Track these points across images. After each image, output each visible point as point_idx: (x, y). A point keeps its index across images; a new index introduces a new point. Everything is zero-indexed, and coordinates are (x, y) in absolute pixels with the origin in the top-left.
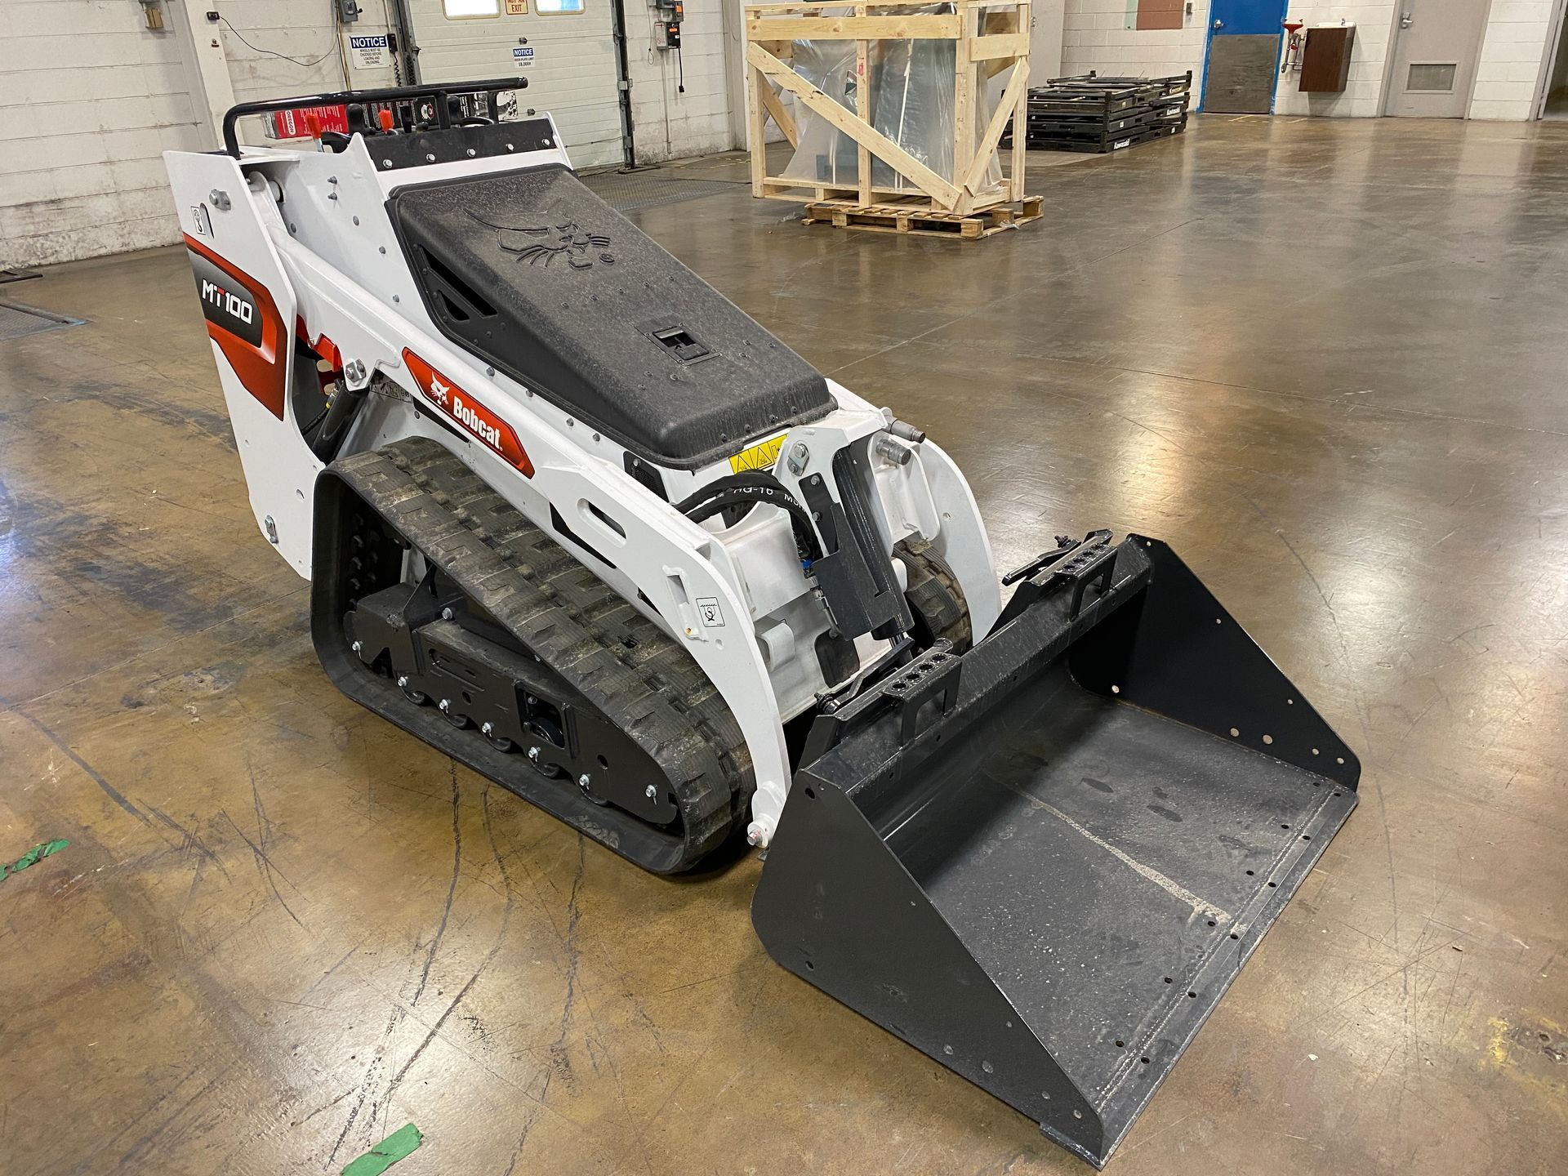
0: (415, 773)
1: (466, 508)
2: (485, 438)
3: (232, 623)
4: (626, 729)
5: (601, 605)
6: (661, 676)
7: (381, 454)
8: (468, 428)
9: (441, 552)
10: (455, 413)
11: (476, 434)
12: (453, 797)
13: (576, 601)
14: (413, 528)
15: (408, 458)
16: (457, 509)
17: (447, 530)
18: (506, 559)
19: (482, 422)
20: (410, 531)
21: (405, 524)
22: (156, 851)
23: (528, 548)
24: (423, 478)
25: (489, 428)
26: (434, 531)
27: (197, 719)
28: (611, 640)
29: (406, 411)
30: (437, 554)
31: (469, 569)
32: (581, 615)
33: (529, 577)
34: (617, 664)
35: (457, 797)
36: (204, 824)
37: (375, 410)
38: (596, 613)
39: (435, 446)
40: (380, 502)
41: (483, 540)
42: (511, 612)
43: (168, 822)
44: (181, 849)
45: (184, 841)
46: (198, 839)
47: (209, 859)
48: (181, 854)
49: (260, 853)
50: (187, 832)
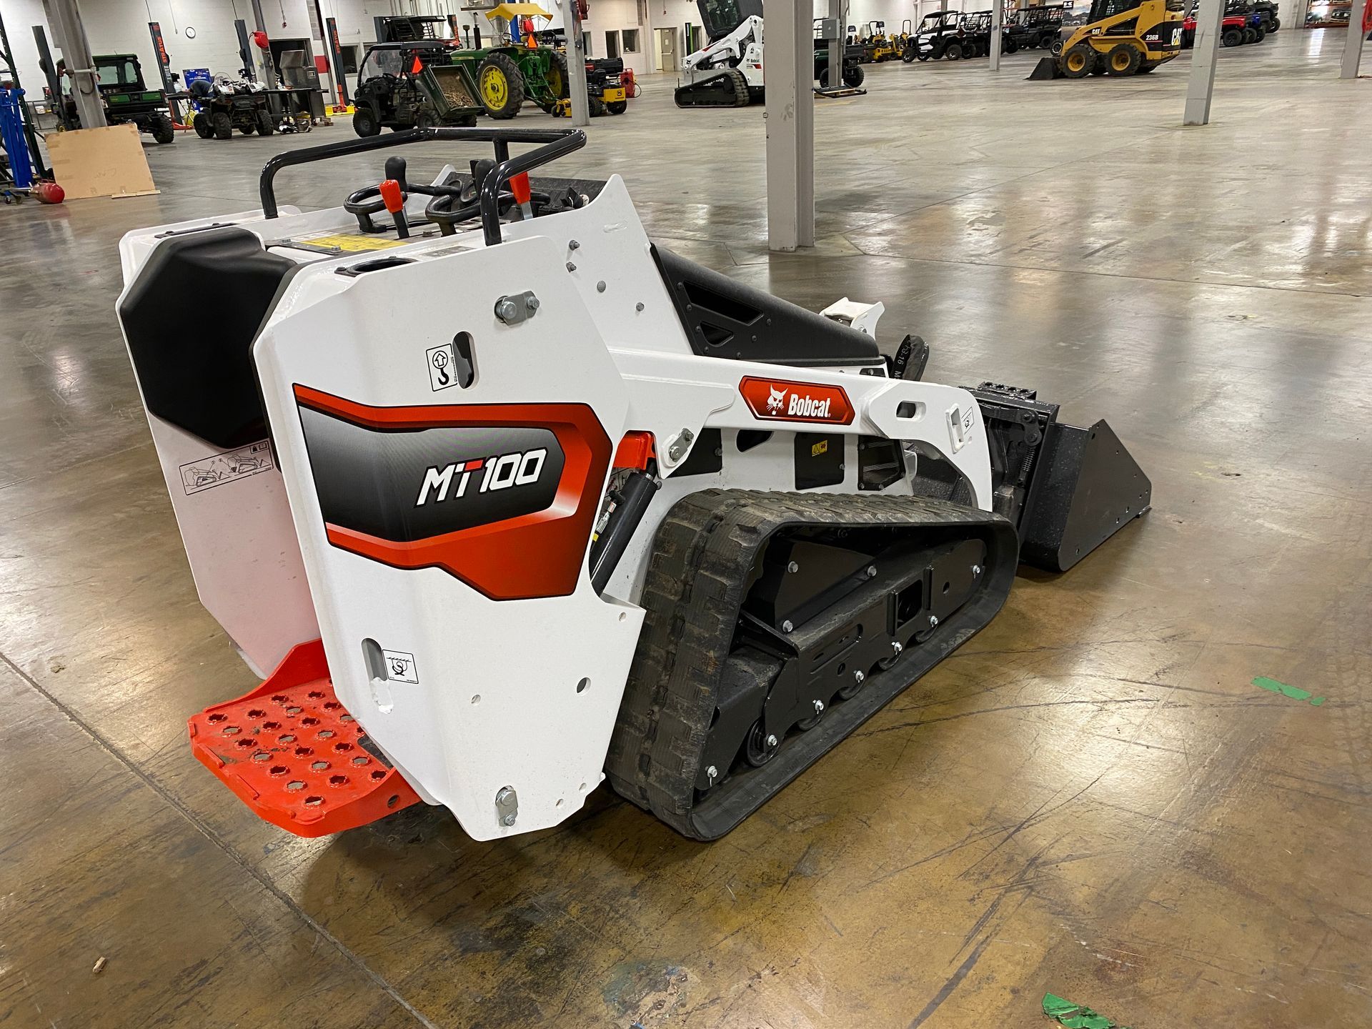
10: (790, 413)
22: (1041, 907)
25: (821, 404)
43: (987, 917)
44: (1029, 887)
45: (1017, 890)
46: (1011, 880)
47: (1040, 860)
48: (1039, 885)
49: (1020, 827)
50: (1000, 894)
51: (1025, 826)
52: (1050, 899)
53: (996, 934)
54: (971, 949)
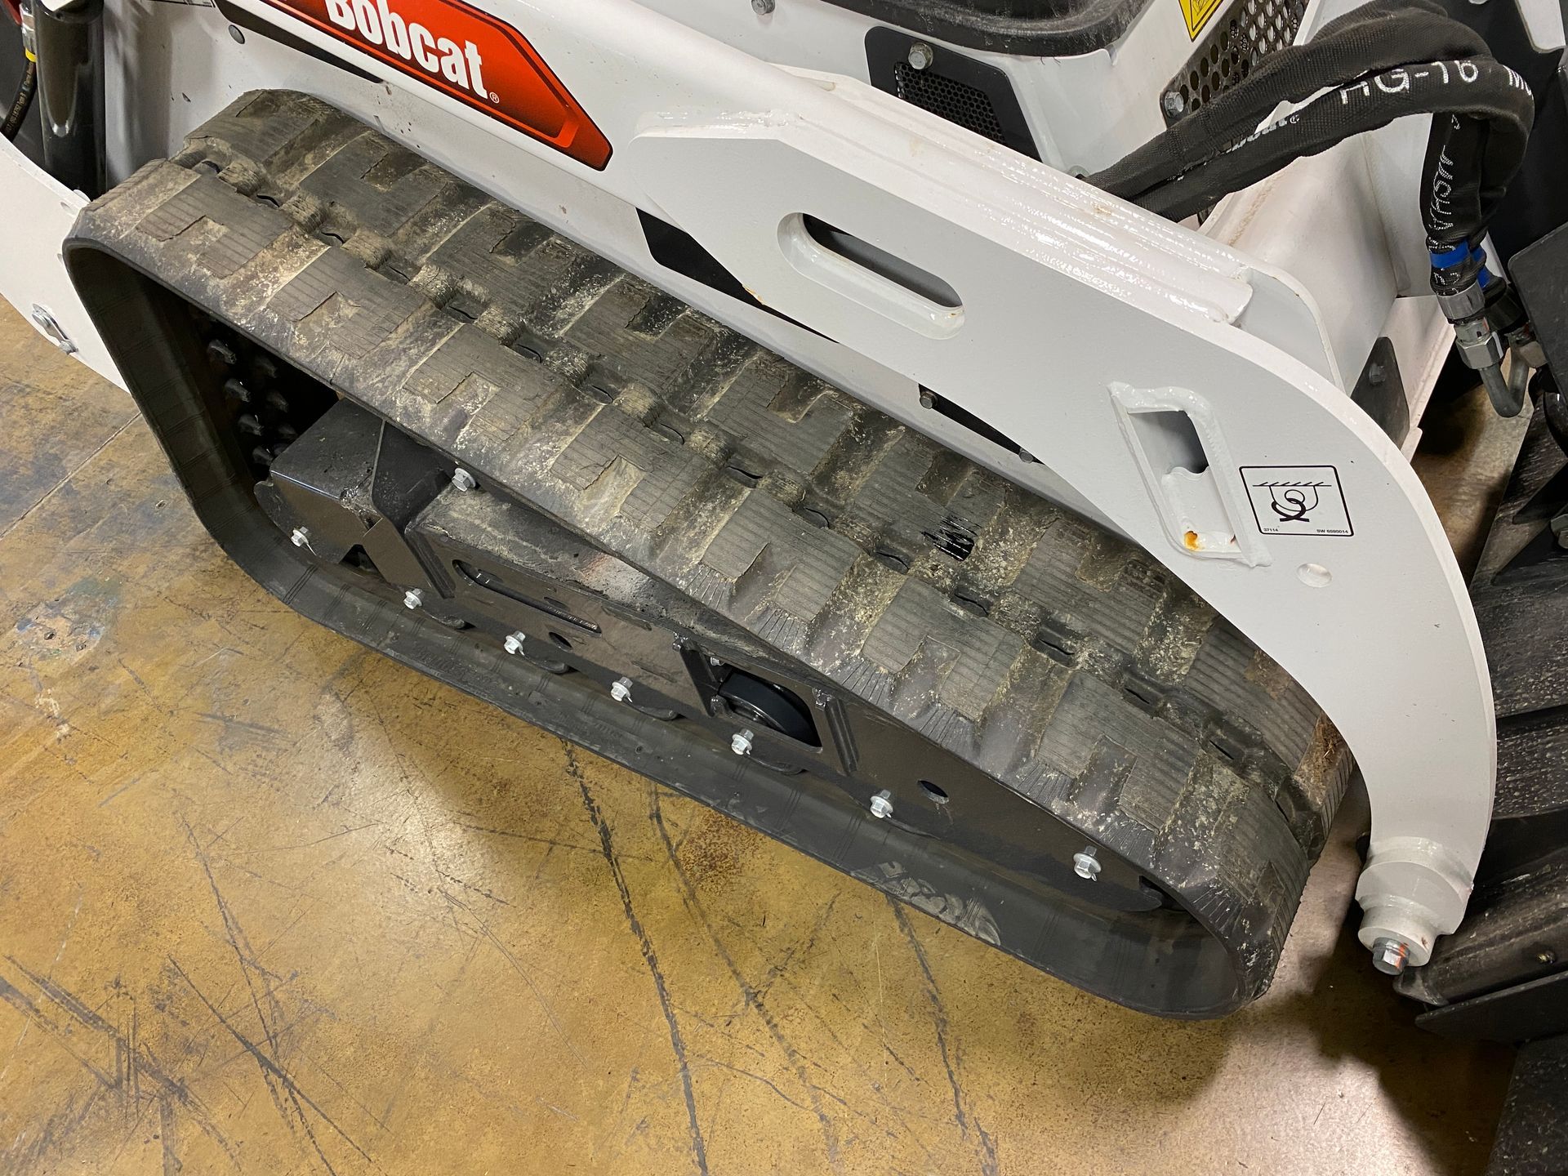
0: (504, 786)
1: (439, 261)
2: (440, 76)
3: (68, 491)
4: (1057, 807)
5: (845, 453)
6: (1067, 618)
7: (188, 163)
8: (381, 52)
9: (427, 408)
10: (334, 16)
11: (411, 68)
12: (598, 837)
13: (787, 459)
14: (335, 356)
15: (255, 159)
16: (418, 269)
17: (417, 338)
18: (580, 380)
19: (417, 29)
20: (331, 364)
21: (312, 348)
22: (72, 1100)
23: (623, 336)
24: (309, 207)
25: (445, 44)
26: (388, 351)
27: (65, 729)
28: (908, 543)
29: (207, 28)
30: (417, 415)
31: (511, 441)
32: (810, 491)
33: (653, 419)
34: (954, 618)
35: (606, 833)
36: (145, 1004)
37: (142, 42)
38: (842, 476)
39: (308, 111)
40: (231, 303)
41: (508, 341)
42: (654, 536)
43: (76, 1010)
44: (118, 1083)
45: (119, 1060)
46: (143, 1048)
47: (176, 1104)
48: (120, 1099)
49: (271, 1066)
50: (117, 1030)
51: (273, 1077)
52: (82, 1117)
53: (39, 1026)
54: (25, 987)
